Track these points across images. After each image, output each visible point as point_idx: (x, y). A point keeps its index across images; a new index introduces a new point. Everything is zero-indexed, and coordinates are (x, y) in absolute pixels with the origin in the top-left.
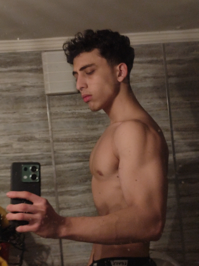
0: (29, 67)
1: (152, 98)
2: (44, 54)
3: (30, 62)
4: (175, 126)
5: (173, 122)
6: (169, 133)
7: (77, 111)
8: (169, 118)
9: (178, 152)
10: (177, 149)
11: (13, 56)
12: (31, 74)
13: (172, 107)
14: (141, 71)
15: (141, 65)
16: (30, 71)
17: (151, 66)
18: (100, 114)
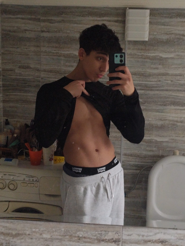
0: (116, 19)
2: (128, 11)
3: (118, 15)
7: (145, 54)
11: (106, 9)
12: (117, 24)
16: (116, 21)
18: (162, 57)
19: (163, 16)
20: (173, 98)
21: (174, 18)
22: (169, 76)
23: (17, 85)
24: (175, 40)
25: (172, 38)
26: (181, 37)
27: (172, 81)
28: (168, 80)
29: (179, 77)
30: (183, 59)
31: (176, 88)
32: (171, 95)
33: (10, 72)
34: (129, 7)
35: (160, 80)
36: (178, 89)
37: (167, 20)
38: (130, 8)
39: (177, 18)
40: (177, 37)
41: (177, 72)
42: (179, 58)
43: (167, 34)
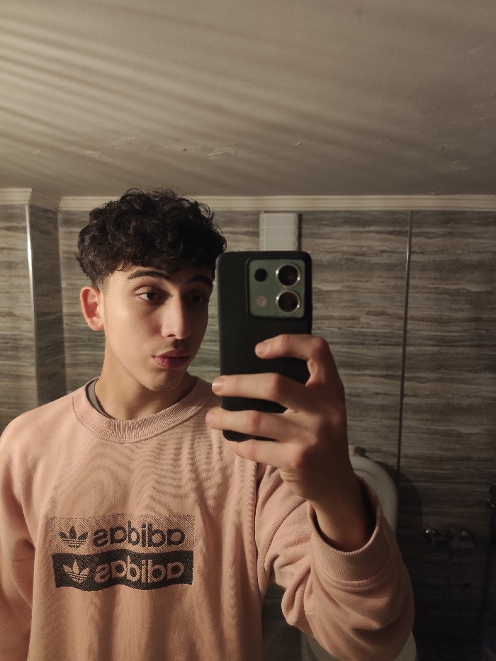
0: (245, 229)
1: (386, 278)
2: (263, 216)
3: (248, 223)
4: (410, 313)
5: (409, 309)
6: (403, 321)
8: (404, 304)
9: (410, 345)
10: (408, 341)
11: (228, 214)
12: (246, 238)
13: (410, 291)
14: (379, 243)
15: (378, 236)
16: (245, 234)
17: (392, 237)
18: (321, 290)
19: (320, 224)
20: (342, 356)
21: (340, 226)
22: (335, 319)
23: (89, 339)
24: (343, 263)
25: (338, 259)
26: (353, 257)
27: (339, 328)
28: (333, 327)
29: (351, 322)
30: (357, 292)
31: (347, 340)
32: (339, 352)
33: (76, 318)
34: (265, 209)
35: (320, 326)
36: (351, 340)
37: (328, 230)
38: (266, 212)
39: (344, 226)
40: (345, 257)
41: (347, 314)
42: (350, 291)
43: (328, 252)
